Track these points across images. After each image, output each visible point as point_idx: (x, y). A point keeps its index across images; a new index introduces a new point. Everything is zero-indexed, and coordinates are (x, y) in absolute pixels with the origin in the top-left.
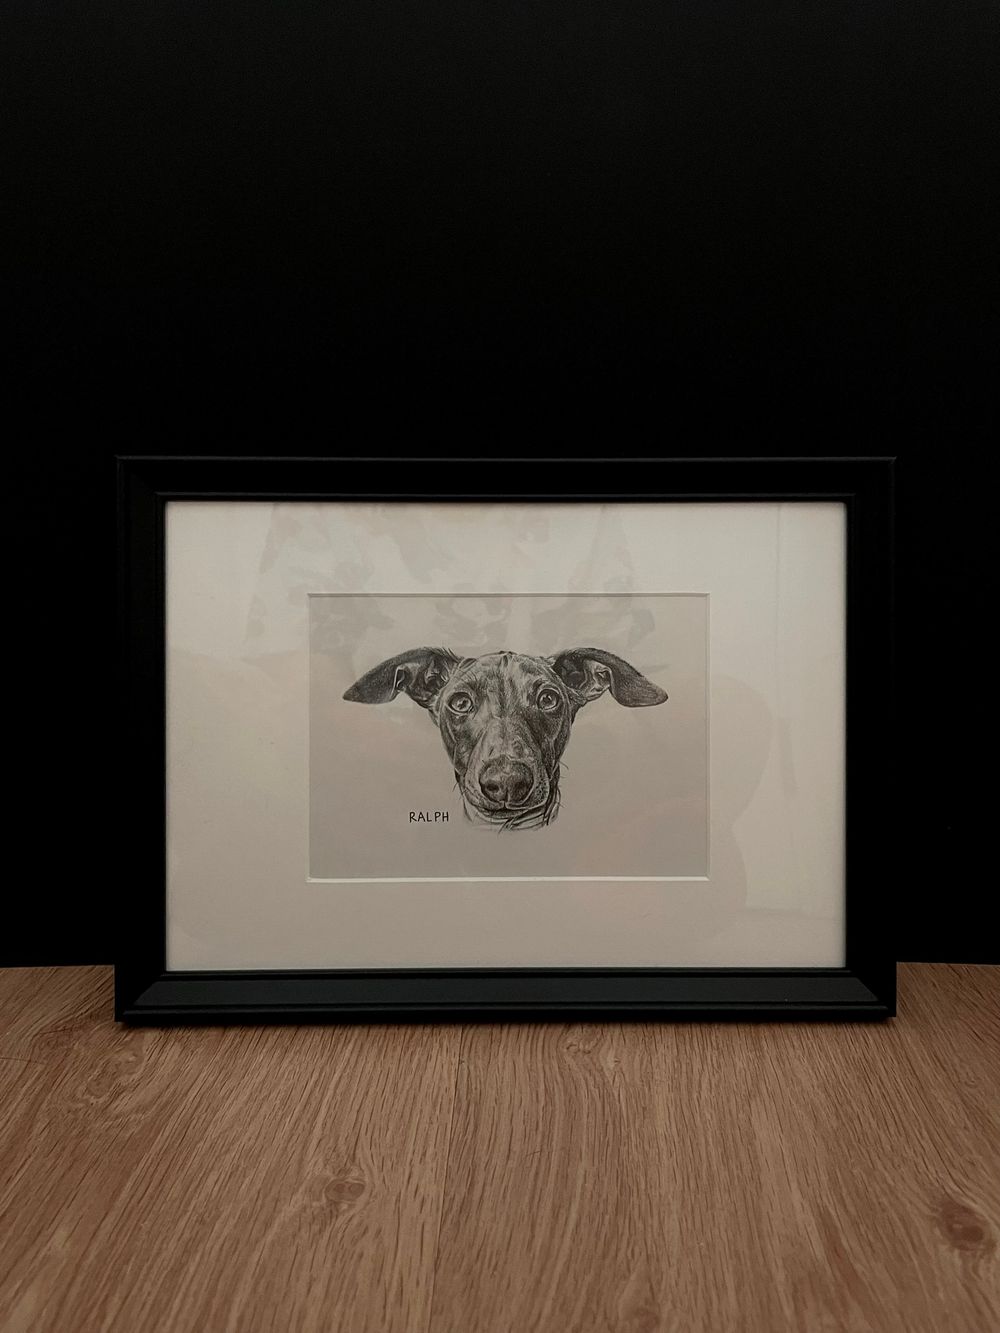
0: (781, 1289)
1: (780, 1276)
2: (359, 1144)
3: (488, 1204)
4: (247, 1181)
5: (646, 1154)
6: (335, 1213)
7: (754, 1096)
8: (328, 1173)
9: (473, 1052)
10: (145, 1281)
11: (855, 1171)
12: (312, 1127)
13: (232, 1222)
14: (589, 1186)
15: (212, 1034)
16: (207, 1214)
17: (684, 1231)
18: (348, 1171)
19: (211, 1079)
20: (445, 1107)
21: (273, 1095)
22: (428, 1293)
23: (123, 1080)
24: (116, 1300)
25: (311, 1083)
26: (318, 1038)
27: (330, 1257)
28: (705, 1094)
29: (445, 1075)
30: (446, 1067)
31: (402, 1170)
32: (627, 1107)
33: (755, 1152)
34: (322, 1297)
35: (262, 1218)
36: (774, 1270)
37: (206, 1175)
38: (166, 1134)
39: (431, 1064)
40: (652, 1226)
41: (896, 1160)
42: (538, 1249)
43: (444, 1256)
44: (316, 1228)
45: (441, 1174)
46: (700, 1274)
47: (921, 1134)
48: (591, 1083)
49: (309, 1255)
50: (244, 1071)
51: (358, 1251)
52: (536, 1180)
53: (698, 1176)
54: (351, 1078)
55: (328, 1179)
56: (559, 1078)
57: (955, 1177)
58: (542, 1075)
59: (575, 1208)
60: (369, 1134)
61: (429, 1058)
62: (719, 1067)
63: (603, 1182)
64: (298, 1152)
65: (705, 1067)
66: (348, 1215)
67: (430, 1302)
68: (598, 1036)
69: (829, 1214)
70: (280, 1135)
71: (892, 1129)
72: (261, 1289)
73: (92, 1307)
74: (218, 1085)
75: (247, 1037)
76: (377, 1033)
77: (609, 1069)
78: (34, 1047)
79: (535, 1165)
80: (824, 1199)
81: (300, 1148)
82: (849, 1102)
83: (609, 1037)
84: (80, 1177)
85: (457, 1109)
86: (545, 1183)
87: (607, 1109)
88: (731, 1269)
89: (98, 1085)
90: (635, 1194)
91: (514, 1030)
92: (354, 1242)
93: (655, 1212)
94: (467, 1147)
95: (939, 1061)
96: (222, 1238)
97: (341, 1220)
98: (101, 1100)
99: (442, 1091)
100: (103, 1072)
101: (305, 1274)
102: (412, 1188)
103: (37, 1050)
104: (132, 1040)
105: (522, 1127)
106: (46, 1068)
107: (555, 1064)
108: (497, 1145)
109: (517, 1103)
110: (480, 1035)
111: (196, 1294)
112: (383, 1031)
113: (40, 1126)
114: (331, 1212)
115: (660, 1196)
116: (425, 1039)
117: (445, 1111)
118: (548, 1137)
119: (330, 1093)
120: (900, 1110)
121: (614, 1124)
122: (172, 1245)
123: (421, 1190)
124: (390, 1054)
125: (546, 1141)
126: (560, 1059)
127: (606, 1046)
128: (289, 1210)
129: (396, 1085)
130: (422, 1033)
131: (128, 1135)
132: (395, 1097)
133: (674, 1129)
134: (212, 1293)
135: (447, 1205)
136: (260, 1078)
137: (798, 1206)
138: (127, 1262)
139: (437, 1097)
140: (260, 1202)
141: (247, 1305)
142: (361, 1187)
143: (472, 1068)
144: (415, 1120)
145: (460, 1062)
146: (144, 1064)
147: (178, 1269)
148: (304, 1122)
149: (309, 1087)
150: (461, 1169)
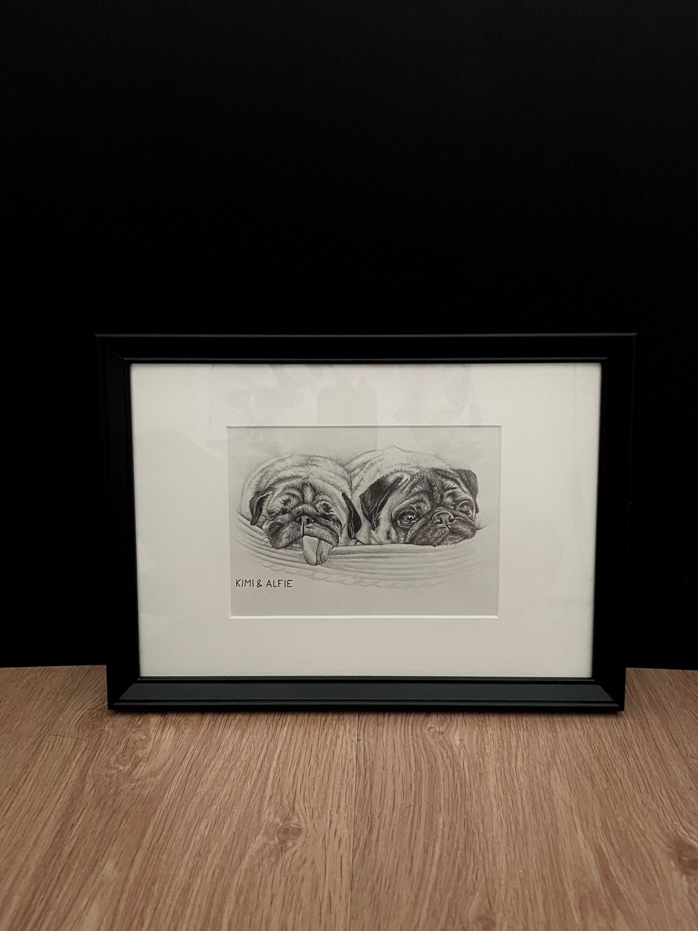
0: (572, 904)
1: (571, 894)
2: (296, 800)
3: (381, 843)
4: (226, 825)
5: (482, 807)
6: (284, 849)
7: (552, 765)
8: (278, 820)
9: (366, 733)
10: (167, 896)
11: (619, 819)
12: (265, 787)
13: (219, 855)
14: (447, 830)
15: (195, 718)
16: (202, 850)
17: (509, 861)
18: (291, 819)
19: (197, 752)
20: (351, 772)
21: (238, 764)
22: (347, 906)
23: (140, 753)
24: (149, 911)
25: (262, 755)
26: (264, 722)
27: (283, 879)
28: (519, 764)
29: (349, 749)
30: (349, 744)
31: (325, 819)
32: (469, 773)
33: (553, 805)
34: (280, 908)
35: (238, 852)
36: (567, 889)
37: (199, 822)
38: (171, 792)
39: (339, 741)
40: (488, 858)
41: (646, 811)
42: (416, 875)
43: (356, 879)
44: (273, 859)
45: (351, 821)
46: (520, 893)
47: (661, 791)
48: (445, 756)
49: (270, 878)
50: (217, 747)
51: (300, 877)
52: (412, 828)
53: (517, 823)
54: (288, 751)
55: (278, 824)
56: (424, 752)
57: (684, 824)
58: (412, 751)
59: (438, 846)
60: (302, 792)
61: (338, 737)
62: (529, 743)
63: (455, 827)
64: (257, 805)
65: (520, 744)
66: (292, 850)
67: (349, 912)
68: (448, 721)
69: (602, 850)
70: (244, 793)
71: (643, 789)
72: (241, 902)
73: (134, 917)
74: (201, 756)
75: (218, 721)
76: (302, 718)
77: (456, 745)
78: (79, 728)
79: (411, 815)
80: (600, 840)
81: (259, 803)
82: (614, 769)
83: (455, 722)
84: (118, 823)
85: (359, 774)
86: (418, 828)
87: (456, 775)
88: (540, 889)
89: (124, 756)
90: (477, 835)
91: (392, 717)
92: (298, 869)
93: (490, 848)
94: (367, 801)
95: (673, 738)
96: (214, 866)
97: (288, 854)
98: (127, 768)
99: (348, 760)
100: (126, 747)
101: (268, 892)
102: (332, 832)
103: (81, 731)
104: (142, 724)
105: (401, 787)
106: (88, 745)
107: (420, 741)
108: (386, 801)
109: (397, 768)
110: (370, 720)
111: (200, 906)
112: (306, 716)
113: (88, 787)
114: (282, 848)
115: (493, 837)
116: (334, 722)
117: (350, 776)
118: (418, 793)
119: (275, 763)
120: (648, 776)
121: (461, 786)
122: (182, 871)
123: (339, 833)
124: (312, 733)
125: (417, 797)
126: (424, 738)
127: (453, 729)
128: (254, 847)
129: (318, 757)
130: (332, 719)
131: (146, 794)
132: (317, 765)
133: (500, 789)
134: (210, 905)
135: (356, 842)
136: (228, 753)
137: (582, 846)
138: (154, 883)
139: (344, 767)
140: (235, 842)
141: (233, 913)
142: (300, 830)
143: (366, 744)
144: (332, 781)
145: (359, 740)
146: (152, 741)
147: (187, 890)
148: (259, 784)
149: (261, 758)
150: (363, 818)
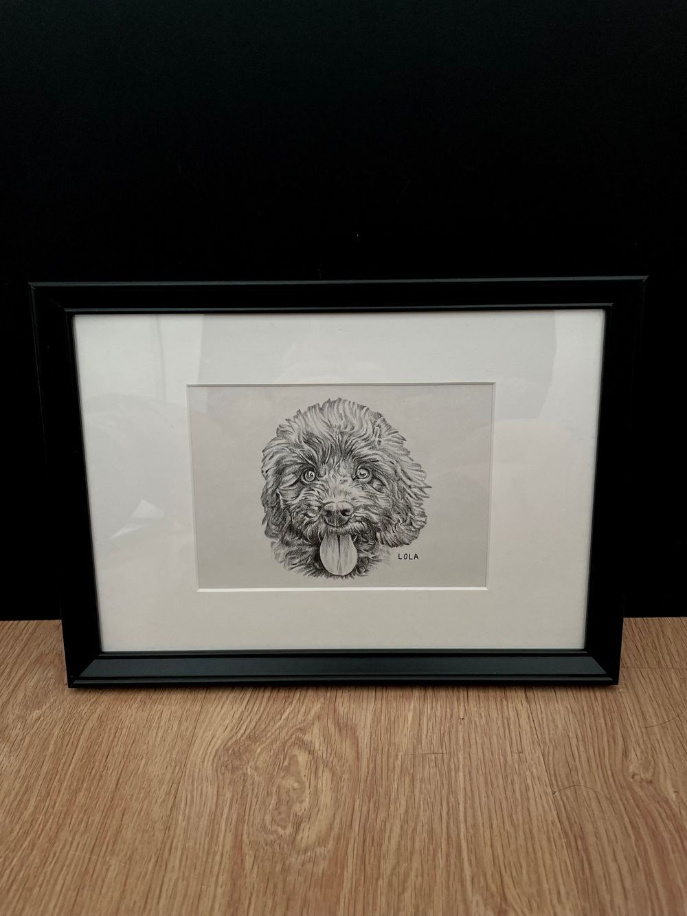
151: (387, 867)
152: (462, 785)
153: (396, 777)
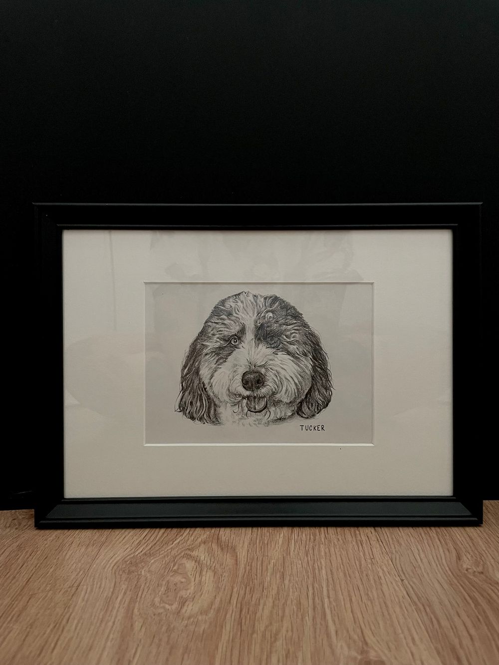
151: (261, 627)
152: (325, 577)
153: (268, 574)
